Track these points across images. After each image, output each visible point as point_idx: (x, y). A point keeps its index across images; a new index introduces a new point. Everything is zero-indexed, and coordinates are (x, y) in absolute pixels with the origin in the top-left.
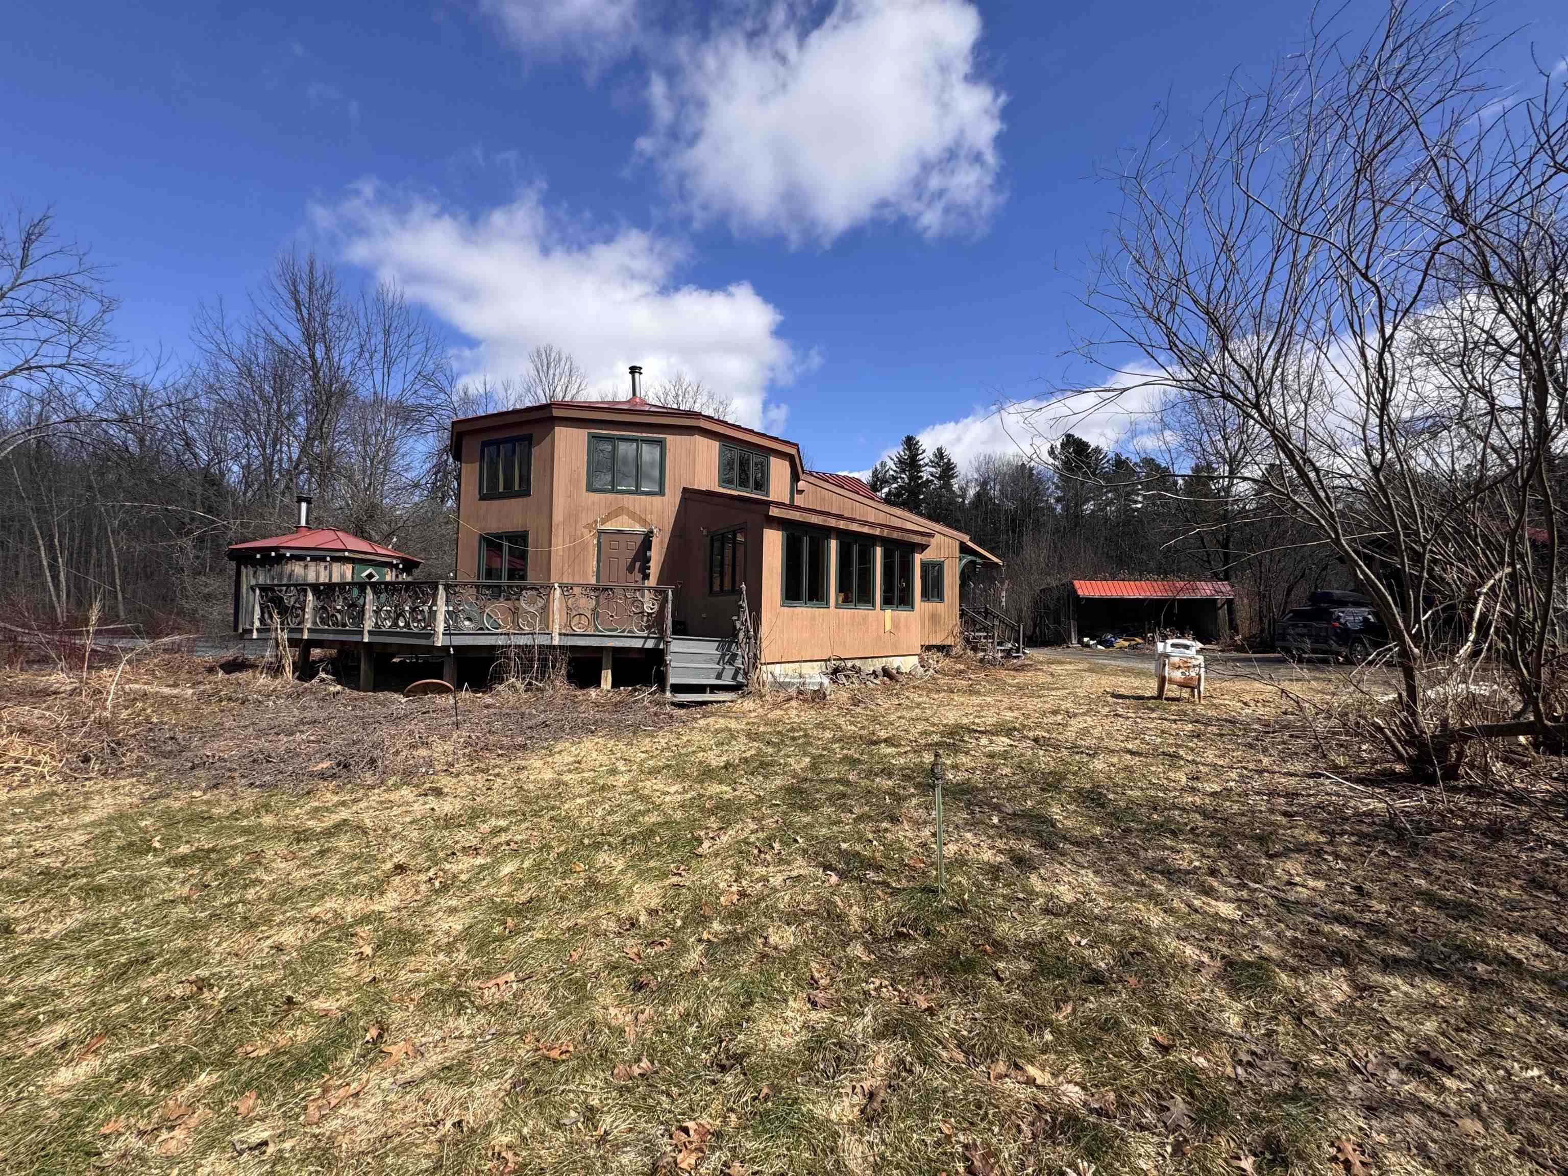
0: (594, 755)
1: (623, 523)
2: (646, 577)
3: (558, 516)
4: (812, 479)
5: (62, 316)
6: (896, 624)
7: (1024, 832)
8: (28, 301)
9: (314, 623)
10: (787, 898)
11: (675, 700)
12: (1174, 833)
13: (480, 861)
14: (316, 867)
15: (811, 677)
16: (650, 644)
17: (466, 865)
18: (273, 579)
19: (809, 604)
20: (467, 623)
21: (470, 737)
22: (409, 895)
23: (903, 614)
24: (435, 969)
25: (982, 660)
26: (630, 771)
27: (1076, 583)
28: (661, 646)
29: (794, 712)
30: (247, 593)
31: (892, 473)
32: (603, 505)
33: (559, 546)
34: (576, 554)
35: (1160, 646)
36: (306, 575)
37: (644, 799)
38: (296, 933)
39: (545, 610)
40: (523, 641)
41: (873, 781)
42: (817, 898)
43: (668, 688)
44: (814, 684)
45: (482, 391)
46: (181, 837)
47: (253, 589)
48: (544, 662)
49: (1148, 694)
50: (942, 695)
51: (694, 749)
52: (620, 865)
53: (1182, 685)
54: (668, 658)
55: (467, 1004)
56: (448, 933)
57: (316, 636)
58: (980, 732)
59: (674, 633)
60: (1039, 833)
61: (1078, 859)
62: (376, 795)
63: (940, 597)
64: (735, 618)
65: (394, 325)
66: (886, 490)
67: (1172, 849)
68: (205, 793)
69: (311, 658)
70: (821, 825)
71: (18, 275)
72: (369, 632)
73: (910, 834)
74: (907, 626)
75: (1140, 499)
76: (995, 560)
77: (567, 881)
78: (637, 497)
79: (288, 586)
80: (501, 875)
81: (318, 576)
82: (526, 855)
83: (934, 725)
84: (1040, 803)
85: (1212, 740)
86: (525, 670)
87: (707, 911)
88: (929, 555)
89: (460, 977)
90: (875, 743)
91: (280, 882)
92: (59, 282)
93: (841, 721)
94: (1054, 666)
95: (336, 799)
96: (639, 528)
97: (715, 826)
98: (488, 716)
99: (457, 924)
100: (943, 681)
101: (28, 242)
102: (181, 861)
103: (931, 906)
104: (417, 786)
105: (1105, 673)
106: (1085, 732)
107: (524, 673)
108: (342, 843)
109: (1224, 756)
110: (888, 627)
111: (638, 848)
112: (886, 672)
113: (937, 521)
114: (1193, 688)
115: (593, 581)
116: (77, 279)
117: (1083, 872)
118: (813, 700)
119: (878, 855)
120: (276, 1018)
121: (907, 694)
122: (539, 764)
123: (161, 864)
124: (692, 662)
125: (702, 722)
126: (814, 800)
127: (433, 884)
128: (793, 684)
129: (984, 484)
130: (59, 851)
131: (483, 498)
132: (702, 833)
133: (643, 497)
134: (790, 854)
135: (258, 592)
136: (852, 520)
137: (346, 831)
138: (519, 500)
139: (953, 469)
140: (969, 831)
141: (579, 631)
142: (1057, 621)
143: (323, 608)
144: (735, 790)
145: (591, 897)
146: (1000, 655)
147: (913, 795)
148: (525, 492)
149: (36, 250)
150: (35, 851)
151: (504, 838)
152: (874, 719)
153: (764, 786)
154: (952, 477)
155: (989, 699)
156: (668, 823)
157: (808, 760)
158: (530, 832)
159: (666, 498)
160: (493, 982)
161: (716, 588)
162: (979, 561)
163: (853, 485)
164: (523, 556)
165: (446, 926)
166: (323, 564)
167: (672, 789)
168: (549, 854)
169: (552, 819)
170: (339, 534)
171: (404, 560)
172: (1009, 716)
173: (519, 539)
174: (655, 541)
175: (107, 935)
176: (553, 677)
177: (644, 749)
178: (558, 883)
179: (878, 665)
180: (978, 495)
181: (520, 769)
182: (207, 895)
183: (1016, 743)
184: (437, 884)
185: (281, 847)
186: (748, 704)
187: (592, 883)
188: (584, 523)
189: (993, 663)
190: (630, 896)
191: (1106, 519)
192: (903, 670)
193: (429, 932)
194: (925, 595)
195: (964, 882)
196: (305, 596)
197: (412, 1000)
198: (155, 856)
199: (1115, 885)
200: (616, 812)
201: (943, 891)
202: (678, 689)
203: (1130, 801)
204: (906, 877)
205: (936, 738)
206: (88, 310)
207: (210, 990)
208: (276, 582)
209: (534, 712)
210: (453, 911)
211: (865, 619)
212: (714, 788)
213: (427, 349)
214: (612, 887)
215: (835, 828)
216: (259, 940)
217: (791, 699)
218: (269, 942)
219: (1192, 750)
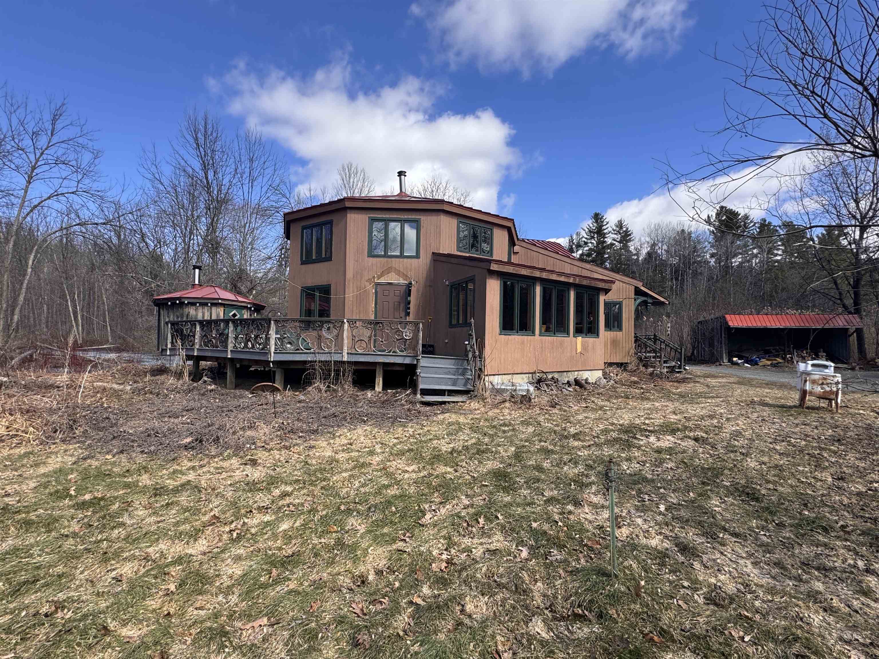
0: (362, 438)
1: (393, 278)
2: (408, 314)
3: (349, 274)
4: (524, 244)
5: (74, 163)
6: (585, 347)
7: (687, 521)
8: (55, 156)
9: (201, 345)
10: (484, 569)
11: (423, 400)
12: (825, 530)
13: (267, 518)
14: (161, 516)
15: (520, 386)
16: (407, 361)
17: (258, 521)
18: (178, 317)
19: (520, 333)
20: (289, 346)
21: (283, 423)
22: (215, 542)
23: (591, 340)
24: (215, 608)
25: (651, 374)
26: (383, 453)
27: (728, 317)
28: (415, 363)
29: (507, 411)
30: (164, 326)
31: (584, 239)
32: (379, 265)
33: (350, 294)
34: (361, 298)
35: (802, 366)
36: (197, 315)
37: (390, 475)
38: (133, 567)
39: (339, 337)
40: (323, 358)
41: (562, 468)
42: (509, 571)
43: (419, 392)
44: (522, 390)
45: (308, 195)
46: (87, 488)
47: (167, 323)
48: (337, 372)
49: (790, 403)
50: (620, 400)
51: (431, 437)
52: (362, 529)
53: (820, 397)
54: (418, 371)
55: (227, 643)
56: (231, 577)
57: (202, 354)
58: (650, 431)
59: (423, 352)
60: (700, 523)
61: (737, 549)
62: (217, 462)
63: (620, 328)
64: (467, 343)
65: (256, 156)
66: (580, 252)
67: (825, 545)
68: (114, 456)
69: (201, 368)
70: (518, 505)
71: (50, 140)
72: (231, 351)
73: (590, 517)
74: (593, 348)
75: (780, 252)
76: (662, 299)
77: (323, 540)
78: (401, 260)
79: (186, 322)
80: (278, 531)
81: (203, 317)
82: (299, 516)
83: (613, 424)
84: (700, 495)
85: (852, 444)
86: (326, 377)
87: (420, 576)
88: (611, 297)
89: (230, 617)
90: (566, 437)
91: (135, 526)
92: (71, 142)
93: (541, 419)
94: (709, 380)
95: (190, 464)
96: (402, 281)
97: (437, 500)
98: (299, 408)
99: (238, 570)
100: (621, 389)
101: (54, 121)
102: (83, 506)
103: (604, 589)
104: (241, 457)
105: (752, 385)
106: (737, 434)
107: (325, 379)
108: (183, 499)
109: (865, 459)
110: (579, 350)
111: (377, 516)
112: (577, 382)
113: (618, 273)
114: (830, 400)
115: (372, 317)
116: (80, 140)
117: (742, 562)
118: (522, 403)
119: (561, 535)
120: (95, 641)
121: (593, 399)
122: (324, 444)
123: (69, 507)
124: (436, 373)
125: (441, 417)
126: (514, 483)
127: (232, 535)
128: (507, 390)
129: (654, 245)
130: (17, 493)
131: (303, 263)
132: (427, 506)
133: (405, 260)
134: (491, 529)
135: (169, 325)
136: (552, 272)
137: (188, 489)
138: (326, 263)
139: (630, 235)
140: (640, 517)
141: (360, 351)
142: (711, 345)
143: (205, 335)
144: (456, 471)
145: (337, 554)
146: (666, 370)
147: (593, 483)
148: (329, 259)
149: (59, 125)
150: (6, 492)
151: (287, 500)
152: (567, 420)
153: (478, 469)
154: (630, 240)
155: (657, 404)
156: (402, 497)
157: (513, 449)
158: (306, 497)
159: (421, 259)
160: (251, 624)
161: (454, 322)
162: (650, 301)
163: (556, 248)
164: (327, 300)
165: (230, 572)
166: (206, 308)
167: (410, 469)
168: (314, 516)
169: (322, 488)
170: (216, 288)
171: (254, 305)
172: (673, 418)
173: (326, 290)
174: (413, 289)
175: (21, 558)
176: (343, 382)
177: (396, 436)
178: (316, 541)
179: (571, 377)
180: (649, 254)
181: (312, 447)
182: (89, 532)
183: (679, 442)
184: (235, 535)
185: (144, 501)
186: (474, 405)
187: (340, 544)
188: (367, 278)
189: (660, 376)
190: (364, 557)
191: (751, 268)
192: (590, 380)
193: (218, 576)
194: (608, 326)
195: (634, 566)
196: (195, 328)
197: (191, 634)
198: (70, 500)
199: (774, 578)
200: (368, 485)
201: (616, 576)
202: (425, 392)
203: (781, 496)
204: (584, 556)
205: (615, 435)
206: (87, 157)
207: (62, 611)
208: (179, 319)
209: (329, 406)
210: (238, 558)
211: (561, 344)
212: (442, 469)
213: (275, 171)
214: (354, 548)
215: (528, 508)
216: (108, 571)
217: (504, 401)
218: (113, 574)
219: (835, 453)
